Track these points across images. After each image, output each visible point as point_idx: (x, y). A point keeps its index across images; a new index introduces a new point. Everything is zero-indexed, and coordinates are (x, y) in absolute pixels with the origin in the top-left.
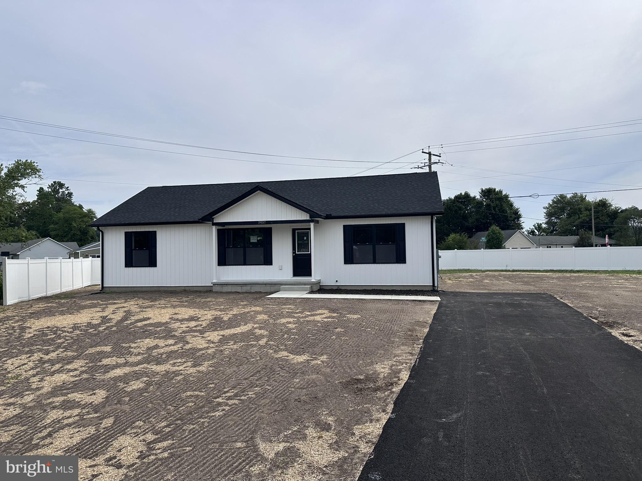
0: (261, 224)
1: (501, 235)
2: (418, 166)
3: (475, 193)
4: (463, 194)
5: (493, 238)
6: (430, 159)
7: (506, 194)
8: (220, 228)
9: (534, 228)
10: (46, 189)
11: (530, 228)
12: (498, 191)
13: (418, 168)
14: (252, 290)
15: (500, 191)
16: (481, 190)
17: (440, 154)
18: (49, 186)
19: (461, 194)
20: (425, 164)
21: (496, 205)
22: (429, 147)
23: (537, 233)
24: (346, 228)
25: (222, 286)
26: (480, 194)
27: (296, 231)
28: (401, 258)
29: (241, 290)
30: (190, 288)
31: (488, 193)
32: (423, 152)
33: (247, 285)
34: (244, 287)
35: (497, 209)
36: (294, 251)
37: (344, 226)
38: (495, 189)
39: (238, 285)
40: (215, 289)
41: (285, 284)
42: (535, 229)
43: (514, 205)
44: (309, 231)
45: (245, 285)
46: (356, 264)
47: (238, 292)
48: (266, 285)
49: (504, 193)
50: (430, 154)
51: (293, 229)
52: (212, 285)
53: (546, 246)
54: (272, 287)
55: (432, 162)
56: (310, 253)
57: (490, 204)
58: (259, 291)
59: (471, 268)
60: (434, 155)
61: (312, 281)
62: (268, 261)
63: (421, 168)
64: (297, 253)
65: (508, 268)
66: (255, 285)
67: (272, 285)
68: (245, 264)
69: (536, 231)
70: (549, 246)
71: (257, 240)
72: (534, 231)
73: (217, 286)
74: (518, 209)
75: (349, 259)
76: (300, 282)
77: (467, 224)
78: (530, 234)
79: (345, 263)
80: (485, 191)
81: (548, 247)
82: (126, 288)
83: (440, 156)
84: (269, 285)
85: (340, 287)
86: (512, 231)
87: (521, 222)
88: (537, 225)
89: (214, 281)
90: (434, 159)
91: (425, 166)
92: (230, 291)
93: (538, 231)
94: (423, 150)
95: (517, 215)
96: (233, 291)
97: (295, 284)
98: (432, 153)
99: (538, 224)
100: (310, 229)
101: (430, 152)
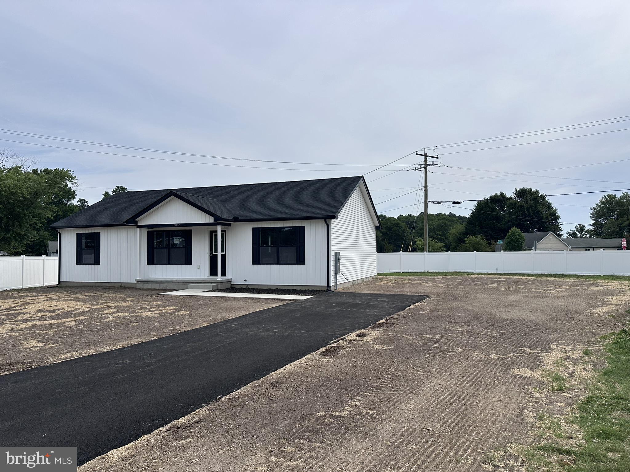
0: (176, 227)
1: (521, 238)
2: (415, 168)
3: (510, 194)
4: (499, 194)
5: (512, 240)
6: (426, 161)
7: (543, 195)
8: (150, 230)
9: (575, 230)
10: (111, 193)
11: (571, 230)
12: (534, 191)
13: (415, 170)
14: (168, 288)
15: (536, 191)
16: (515, 191)
17: (437, 156)
18: (113, 190)
19: (496, 194)
20: (421, 166)
21: (530, 206)
22: (425, 148)
23: (579, 235)
24: (255, 231)
25: (144, 283)
26: (515, 195)
27: (213, 233)
28: (300, 260)
29: (159, 287)
30: (125, 284)
31: (522, 193)
32: (417, 154)
33: (164, 283)
34: (161, 285)
35: (530, 210)
36: (211, 252)
37: (252, 228)
38: (530, 190)
39: (157, 283)
40: (139, 286)
41: (195, 283)
42: (577, 231)
43: (553, 206)
44: (224, 233)
45: (162, 283)
46: (262, 264)
47: (156, 289)
48: (180, 283)
49: (540, 194)
50: (425, 155)
51: (211, 231)
52: (136, 282)
53: (585, 249)
54: (184, 285)
55: (428, 163)
56: (224, 254)
57: (523, 205)
58: (173, 289)
59: (462, 271)
60: (430, 156)
61: (217, 280)
62: (188, 261)
63: (418, 169)
64: (213, 253)
65: (499, 272)
66: (170, 283)
67: (185, 283)
68: (169, 263)
69: (577, 233)
70: (588, 249)
71: (180, 241)
72: (576, 233)
73: (140, 283)
74: (556, 210)
75: (256, 260)
76: (208, 281)
77: (499, 225)
78: (572, 236)
79: (253, 264)
80: (519, 191)
81: (586, 250)
82: (78, 283)
83: (438, 158)
84: (182, 283)
85: (248, 286)
86: (544, 233)
87: (559, 224)
88: (578, 226)
89: (138, 279)
90: (430, 161)
91: (421, 168)
92: (150, 288)
93: (580, 233)
94: (417, 152)
95: (554, 216)
96: (152, 288)
97: (203, 283)
98: (428, 155)
99: (580, 225)
100: (216, 231)
101: (426, 154)
